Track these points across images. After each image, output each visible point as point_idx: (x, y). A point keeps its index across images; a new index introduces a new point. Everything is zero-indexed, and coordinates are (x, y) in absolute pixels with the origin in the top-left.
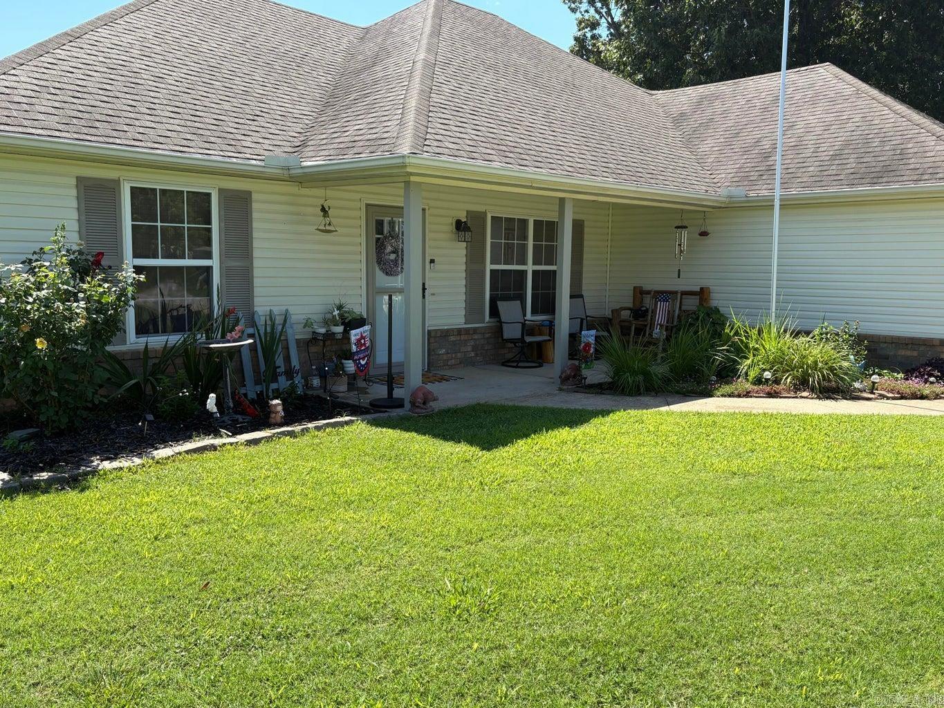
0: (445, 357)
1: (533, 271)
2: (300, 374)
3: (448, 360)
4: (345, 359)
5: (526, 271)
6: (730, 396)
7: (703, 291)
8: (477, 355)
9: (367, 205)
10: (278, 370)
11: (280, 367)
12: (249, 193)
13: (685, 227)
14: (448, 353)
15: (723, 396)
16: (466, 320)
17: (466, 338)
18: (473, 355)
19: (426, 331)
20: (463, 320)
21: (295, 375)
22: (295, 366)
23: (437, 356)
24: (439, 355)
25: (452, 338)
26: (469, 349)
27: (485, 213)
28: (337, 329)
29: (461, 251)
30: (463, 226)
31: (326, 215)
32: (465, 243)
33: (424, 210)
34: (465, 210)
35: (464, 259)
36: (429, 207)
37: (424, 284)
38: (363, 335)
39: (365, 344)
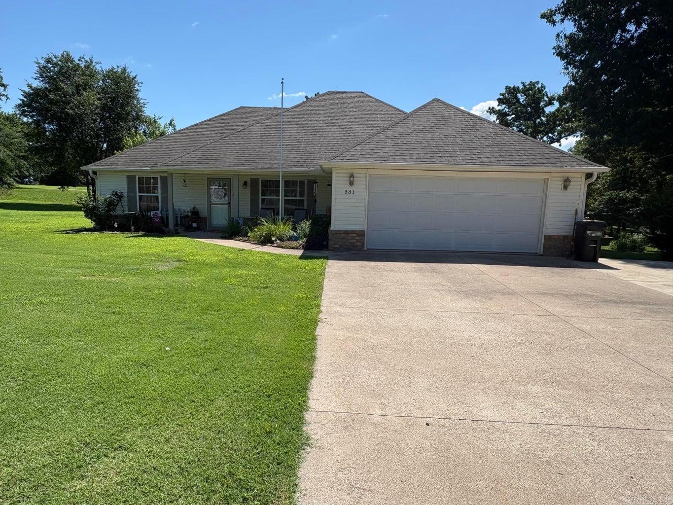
1: (284, 199)
9: (208, 178)
16: (250, 215)
19: (232, 217)
27: (259, 179)
28: (189, 214)
29: (248, 191)
30: (245, 183)
31: (185, 182)
32: (249, 189)
33: (230, 178)
34: (249, 178)
35: (249, 194)
36: (233, 177)
37: (230, 202)
38: (157, 213)
39: (157, 215)
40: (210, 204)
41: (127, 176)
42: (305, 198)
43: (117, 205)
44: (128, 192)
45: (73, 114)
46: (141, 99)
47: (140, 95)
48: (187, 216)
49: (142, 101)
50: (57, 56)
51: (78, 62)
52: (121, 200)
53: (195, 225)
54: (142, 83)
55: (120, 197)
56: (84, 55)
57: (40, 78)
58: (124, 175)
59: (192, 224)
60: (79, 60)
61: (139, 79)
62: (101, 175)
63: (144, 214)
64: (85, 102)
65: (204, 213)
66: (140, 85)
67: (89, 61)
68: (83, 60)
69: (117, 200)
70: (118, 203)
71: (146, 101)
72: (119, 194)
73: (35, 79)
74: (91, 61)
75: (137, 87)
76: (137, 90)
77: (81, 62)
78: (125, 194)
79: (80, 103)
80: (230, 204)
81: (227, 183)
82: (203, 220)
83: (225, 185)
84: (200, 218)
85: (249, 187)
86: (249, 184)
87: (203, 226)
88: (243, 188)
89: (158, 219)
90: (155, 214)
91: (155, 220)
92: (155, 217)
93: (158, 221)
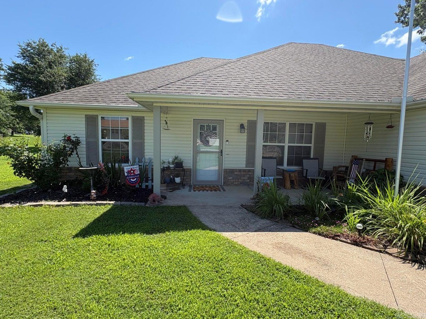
0: (232, 181)
1: (289, 146)
4: (176, 177)
5: (284, 146)
6: (320, 234)
7: (387, 160)
8: (250, 181)
9: (194, 119)
10: (149, 179)
11: (150, 177)
12: (144, 117)
13: (372, 123)
14: (234, 179)
15: (314, 233)
16: (246, 166)
17: (244, 173)
18: (248, 181)
19: (223, 169)
20: (244, 166)
23: (227, 180)
24: (229, 179)
25: (236, 173)
26: (246, 178)
28: (172, 166)
29: (244, 137)
30: (242, 126)
31: (167, 123)
32: (246, 134)
33: (223, 120)
34: (246, 120)
35: (246, 140)
36: (226, 119)
37: (221, 150)
38: (133, 169)
39: (133, 173)
40: (196, 152)
41: (86, 115)
42: (312, 145)
43: (71, 154)
44: (87, 136)
45: (45, 81)
46: (97, 75)
47: (96, 73)
48: (168, 168)
49: (98, 77)
50: (35, 42)
51: (51, 47)
52: (76, 148)
53: (178, 180)
54: (98, 65)
55: (76, 143)
56: (55, 42)
57: (22, 57)
58: (83, 115)
59: (174, 179)
60: (52, 46)
61: (96, 62)
62: (48, 115)
63: (110, 166)
64: (56, 74)
65: (188, 164)
66: (97, 66)
67: (60, 48)
68: (55, 46)
69: (71, 148)
70: (73, 151)
71: (101, 77)
72: (74, 139)
73: (18, 57)
74: (61, 48)
75: (94, 67)
76: (95, 70)
77: (53, 47)
78: (83, 139)
79: (51, 74)
80: (222, 152)
81: (217, 126)
82: (188, 173)
83: (215, 128)
84: (184, 170)
85: (246, 131)
86: (246, 128)
87: (187, 180)
88: (239, 133)
89: (136, 179)
90: (130, 171)
91: (131, 180)
92: (131, 176)
93: (135, 181)
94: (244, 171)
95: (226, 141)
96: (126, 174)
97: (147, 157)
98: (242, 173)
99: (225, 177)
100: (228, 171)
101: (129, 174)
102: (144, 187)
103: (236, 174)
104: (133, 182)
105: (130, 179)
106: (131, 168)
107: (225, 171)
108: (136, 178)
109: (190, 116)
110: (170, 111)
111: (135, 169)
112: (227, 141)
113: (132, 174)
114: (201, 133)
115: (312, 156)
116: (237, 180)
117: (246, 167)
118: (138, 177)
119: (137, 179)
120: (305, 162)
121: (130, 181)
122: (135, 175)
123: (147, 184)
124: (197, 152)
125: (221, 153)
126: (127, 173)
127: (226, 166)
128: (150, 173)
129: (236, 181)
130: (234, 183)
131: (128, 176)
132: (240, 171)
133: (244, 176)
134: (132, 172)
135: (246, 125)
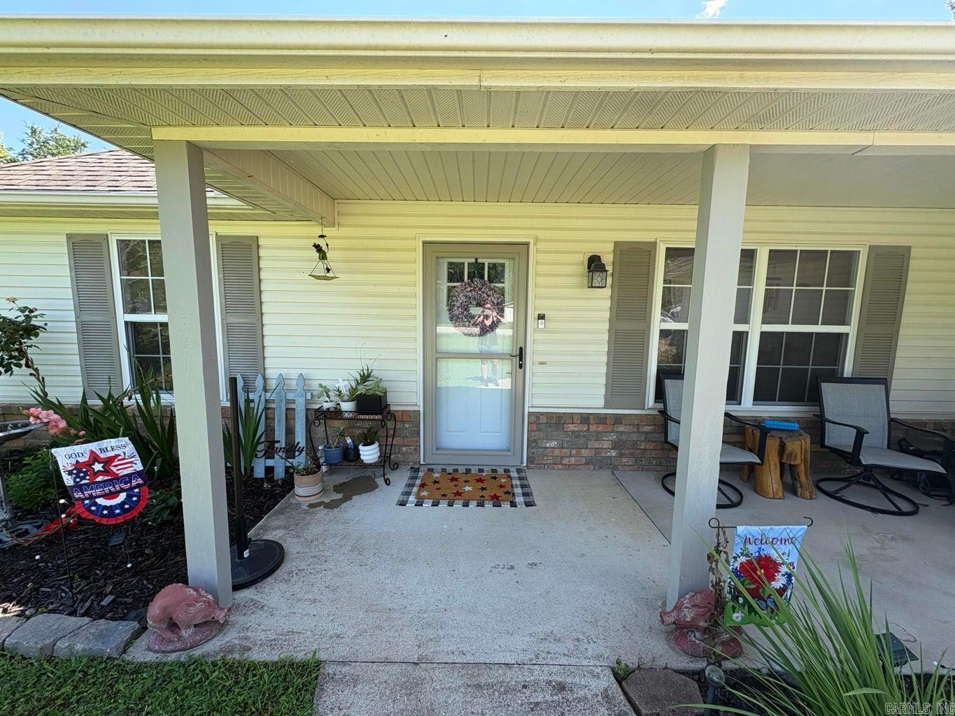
0: (557, 452)
1: (762, 333)
2: (304, 453)
3: (562, 458)
4: (364, 445)
5: (747, 333)
8: (621, 455)
9: (424, 243)
10: (277, 445)
11: (279, 442)
12: (257, 237)
14: (562, 448)
16: (606, 403)
17: (600, 428)
18: (614, 454)
19: (526, 413)
20: (601, 402)
21: (297, 453)
22: (298, 443)
23: (541, 450)
24: (546, 448)
25: (572, 427)
26: (606, 445)
27: (654, 245)
28: (347, 406)
29: (600, 302)
30: (595, 264)
31: (323, 257)
32: (607, 292)
33: (527, 244)
34: (611, 242)
35: (607, 315)
36: (537, 240)
37: (521, 349)
38: (102, 456)
39: (106, 471)
40: (433, 355)
41: (69, 236)
42: (851, 330)
44: (80, 306)
48: (336, 413)
53: (369, 454)
58: (59, 234)
59: (356, 452)
80: (521, 354)
81: (506, 265)
82: (407, 426)
83: (497, 273)
84: (393, 416)
85: (609, 280)
86: (609, 268)
87: (404, 449)
88: (581, 287)
89: (123, 496)
90: (89, 464)
91: (101, 501)
92: (93, 484)
93: (123, 503)
94: (601, 419)
95: (537, 316)
96: (68, 481)
97: (272, 373)
98: (593, 428)
99: (535, 441)
100: (543, 420)
101: (83, 478)
102: (259, 472)
103: (573, 432)
104: (111, 508)
105: (91, 497)
106: (92, 452)
107: (533, 419)
108: (122, 490)
109: (413, 232)
110: (343, 214)
111: (112, 454)
112: (541, 317)
113: (100, 478)
114: (450, 289)
115: (848, 369)
116: (574, 452)
117: (605, 408)
118: (138, 486)
119: (129, 497)
120: (829, 390)
121: (91, 506)
122: (116, 479)
123: (270, 463)
124: (438, 355)
125: (521, 359)
126: (70, 473)
127: (536, 402)
128: (279, 426)
129: (570, 456)
130: (565, 461)
131: (79, 487)
132: (585, 419)
133: (599, 436)
134: (98, 467)
135: (607, 259)
